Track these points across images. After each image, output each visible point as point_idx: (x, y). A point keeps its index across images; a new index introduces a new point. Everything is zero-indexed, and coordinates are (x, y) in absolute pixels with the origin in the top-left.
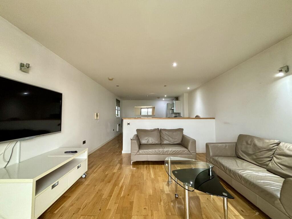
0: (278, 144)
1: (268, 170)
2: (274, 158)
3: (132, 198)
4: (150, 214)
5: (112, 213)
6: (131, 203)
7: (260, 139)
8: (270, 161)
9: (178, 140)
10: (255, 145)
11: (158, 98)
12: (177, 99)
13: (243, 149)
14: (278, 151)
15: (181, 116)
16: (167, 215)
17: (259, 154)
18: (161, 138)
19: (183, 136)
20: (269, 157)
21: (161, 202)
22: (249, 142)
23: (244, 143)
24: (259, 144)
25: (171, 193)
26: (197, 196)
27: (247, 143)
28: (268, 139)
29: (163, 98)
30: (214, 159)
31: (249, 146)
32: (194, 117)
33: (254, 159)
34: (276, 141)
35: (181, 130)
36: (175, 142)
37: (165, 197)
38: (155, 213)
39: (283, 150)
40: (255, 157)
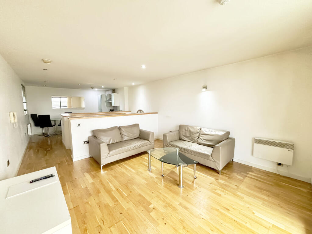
0: (201, 129)
1: (198, 144)
2: (200, 137)
3: (136, 192)
4: (159, 194)
5: (133, 209)
6: (140, 195)
7: (192, 127)
8: (198, 138)
9: (137, 135)
10: (190, 131)
11: (91, 88)
12: (114, 91)
13: (184, 134)
14: (201, 133)
15: (120, 109)
16: (168, 188)
17: (193, 136)
18: (122, 135)
19: (140, 131)
20: (197, 137)
21: (157, 184)
22: (187, 130)
23: (184, 130)
24: (192, 130)
25: (158, 176)
26: (172, 171)
27: (186, 130)
28: (196, 127)
29: (95, 89)
30: (171, 144)
31: (186, 132)
32: (136, 112)
33: (190, 139)
34: (200, 128)
35: (137, 125)
36: (135, 136)
37: (156, 180)
38: (160, 191)
39: (204, 132)
40: (191, 138)
